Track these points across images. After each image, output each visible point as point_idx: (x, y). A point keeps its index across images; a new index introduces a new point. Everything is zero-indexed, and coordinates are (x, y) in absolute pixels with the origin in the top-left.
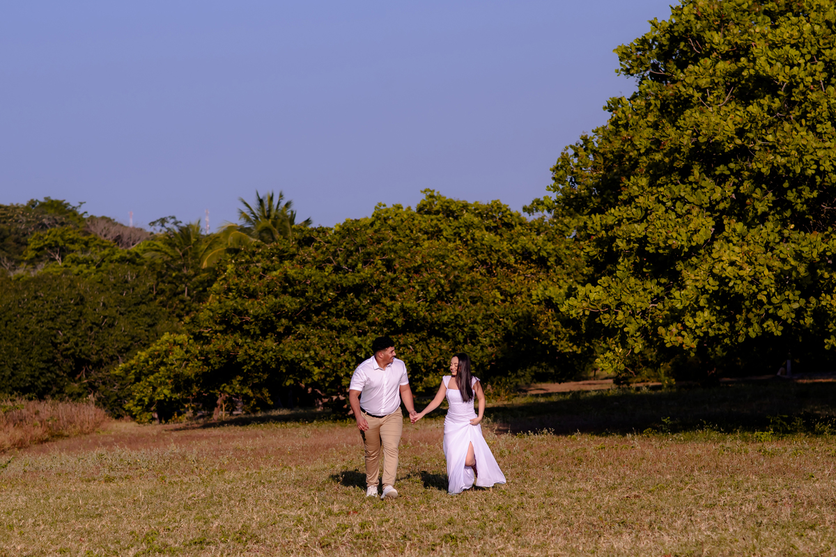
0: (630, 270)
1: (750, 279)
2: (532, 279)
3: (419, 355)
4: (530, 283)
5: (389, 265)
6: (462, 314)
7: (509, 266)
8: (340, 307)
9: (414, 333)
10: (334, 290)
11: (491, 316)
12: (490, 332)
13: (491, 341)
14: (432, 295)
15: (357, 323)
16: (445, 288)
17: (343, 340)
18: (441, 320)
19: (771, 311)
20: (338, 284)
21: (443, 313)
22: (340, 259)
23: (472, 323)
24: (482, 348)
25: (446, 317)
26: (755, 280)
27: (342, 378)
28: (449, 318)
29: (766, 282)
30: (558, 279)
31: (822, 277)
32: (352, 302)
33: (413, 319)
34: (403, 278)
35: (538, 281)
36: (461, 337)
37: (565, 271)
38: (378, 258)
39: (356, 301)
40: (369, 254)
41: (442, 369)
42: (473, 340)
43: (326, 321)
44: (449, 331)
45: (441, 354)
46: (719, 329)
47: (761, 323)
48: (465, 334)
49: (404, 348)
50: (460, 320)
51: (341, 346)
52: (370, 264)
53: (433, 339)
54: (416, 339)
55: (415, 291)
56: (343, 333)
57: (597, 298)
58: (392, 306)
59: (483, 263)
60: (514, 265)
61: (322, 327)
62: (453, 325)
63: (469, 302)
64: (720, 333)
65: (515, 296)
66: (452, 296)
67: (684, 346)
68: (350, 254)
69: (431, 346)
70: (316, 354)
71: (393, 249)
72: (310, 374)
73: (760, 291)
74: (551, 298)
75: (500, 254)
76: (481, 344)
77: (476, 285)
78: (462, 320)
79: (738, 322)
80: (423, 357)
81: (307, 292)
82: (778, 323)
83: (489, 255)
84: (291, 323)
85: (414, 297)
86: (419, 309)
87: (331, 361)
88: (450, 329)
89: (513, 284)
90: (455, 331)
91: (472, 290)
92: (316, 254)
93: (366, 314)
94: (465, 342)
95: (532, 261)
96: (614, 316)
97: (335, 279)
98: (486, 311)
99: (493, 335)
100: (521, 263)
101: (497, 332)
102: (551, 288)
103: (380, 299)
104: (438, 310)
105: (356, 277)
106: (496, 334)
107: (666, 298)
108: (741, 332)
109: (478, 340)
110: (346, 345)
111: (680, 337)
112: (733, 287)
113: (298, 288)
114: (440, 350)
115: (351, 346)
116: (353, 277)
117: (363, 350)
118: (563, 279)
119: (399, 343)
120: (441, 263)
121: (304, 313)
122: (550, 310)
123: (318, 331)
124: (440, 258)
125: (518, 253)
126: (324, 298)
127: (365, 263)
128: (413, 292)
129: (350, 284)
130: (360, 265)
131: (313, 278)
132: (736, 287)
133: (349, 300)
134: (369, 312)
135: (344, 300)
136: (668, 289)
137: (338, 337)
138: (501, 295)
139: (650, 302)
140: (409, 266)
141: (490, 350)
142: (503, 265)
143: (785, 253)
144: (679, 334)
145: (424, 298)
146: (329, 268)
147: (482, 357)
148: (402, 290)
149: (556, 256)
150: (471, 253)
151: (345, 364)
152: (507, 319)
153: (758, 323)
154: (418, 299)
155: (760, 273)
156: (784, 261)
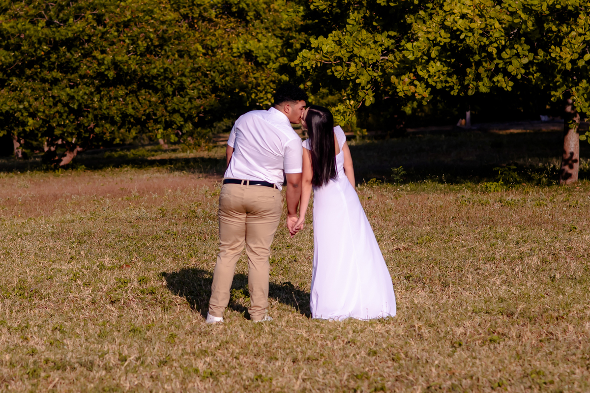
0: (360, 24)
1: (481, 32)
2: (232, 33)
3: (130, 106)
4: (231, 36)
5: (99, 19)
6: (171, 67)
7: (210, 20)
8: (53, 60)
9: (124, 85)
10: (47, 44)
11: (198, 69)
12: (197, 84)
13: (199, 93)
14: (142, 49)
15: (69, 76)
16: (154, 42)
17: (55, 92)
18: (151, 73)
19: (500, 66)
20: (50, 38)
21: (153, 66)
22: (52, 13)
23: (181, 76)
24: (190, 100)
25: (155, 70)
26: (485, 33)
27: (54, 128)
28: (158, 71)
29: (497, 35)
30: (258, 33)
31: (550, 30)
32: (65, 55)
33: (124, 72)
34: (113, 32)
35: (238, 35)
36: (170, 90)
37: (263, 25)
38: (88, 12)
39: (68, 54)
40: (80, 8)
41: (152, 121)
42: (181, 93)
43: (38, 74)
44: (159, 84)
45: (150, 106)
46: (447, 82)
47: (490, 78)
48: (174, 87)
49: (114, 100)
50: (169, 73)
51: (53, 97)
52: (81, 19)
53: (143, 91)
54: (126, 91)
55: (126, 45)
56: (55, 85)
57: (330, 50)
58: (103, 59)
59: (185, 17)
60: (215, 19)
61: (34, 80)
62: (162, 77)
63: (176, 56)
64: (447, 85)
65: (216, 50)
66: (160, 49)
67: (416, 95)
68: (61, 8)
69: (140, 98)
70: (30, 105)
71: (104, 4)
72: (24, 124)
73: (491, 43)
74: (251, 51)
75: (202, 8)
76: (189, 96)
77: (182, 38)
78: (171, 73)
79: (468, 76)
80: (133, 108)
81: (23, 46)
82: (508, 78)
83: (191, 10)
84: (5, 76)
85: (125, 51)
86: (130, 62)
87: (44, 112)
88: (159, 82)
89: (214, 38)
90: (163, 84)
91: (179, 44)
92: (28, 9)
93: (78, 68)
94: (174, 95)
95: (232, 14)
96: (346, 68)
97: (48, 33)
98: (194, 64)
99: (201, 87)
100: (221, 18)
101: (204, 84)
102: (251, 42)
103: (91, 53)
104: (147, 63)
105: (69, 30)
106: (204, 87)
107: (395, 50)
108: (471, 85)
109: (187, 92)
110: (59, 96)
111: (413, 87)
112: (464, 39)
113: (12, 41)
114: (150, 101)
115: (64, 97)
116: (66, 31)
117: (76, 101)
118: (262, 33)
119: (110, 96)
120: (150, 18)
121: (17, 66)
122: (250, 63)
123: (31, 83)
124: (149, 13)
125: (218, 8)
126: (39, 52)
127: (76, 17)
128: (123, 46)
129: (63, 38)
130: (71, 20)
131: (27, 32)
132: (467, 39)
133: (62, 53)
134: (80, 65)
135: (56, 53)
136: (398, 41)
137: (50, 89)
138: (203, 49)
139: (380, 54)
140: (119, 21)
141: (198, 102)
142: (204, 19)
143: (514, 6)
144: (412, 83)
145: (134, 52)
146: (42, 23)
147: (190, 109)
148: (113, 44)
149: (255, 10)
150: (173, 8)
151: (57, 115)
152: (214, 72)
153: (487, 76)
154: (128, 52)
155: (491, 26)
156: (513, 14)
